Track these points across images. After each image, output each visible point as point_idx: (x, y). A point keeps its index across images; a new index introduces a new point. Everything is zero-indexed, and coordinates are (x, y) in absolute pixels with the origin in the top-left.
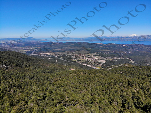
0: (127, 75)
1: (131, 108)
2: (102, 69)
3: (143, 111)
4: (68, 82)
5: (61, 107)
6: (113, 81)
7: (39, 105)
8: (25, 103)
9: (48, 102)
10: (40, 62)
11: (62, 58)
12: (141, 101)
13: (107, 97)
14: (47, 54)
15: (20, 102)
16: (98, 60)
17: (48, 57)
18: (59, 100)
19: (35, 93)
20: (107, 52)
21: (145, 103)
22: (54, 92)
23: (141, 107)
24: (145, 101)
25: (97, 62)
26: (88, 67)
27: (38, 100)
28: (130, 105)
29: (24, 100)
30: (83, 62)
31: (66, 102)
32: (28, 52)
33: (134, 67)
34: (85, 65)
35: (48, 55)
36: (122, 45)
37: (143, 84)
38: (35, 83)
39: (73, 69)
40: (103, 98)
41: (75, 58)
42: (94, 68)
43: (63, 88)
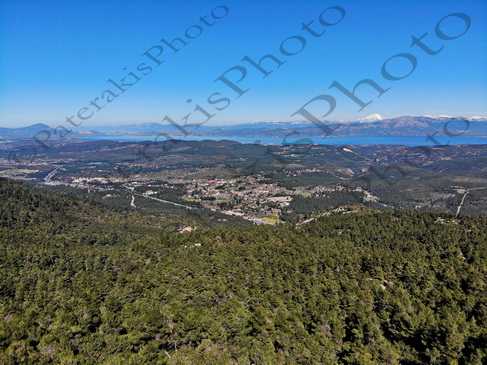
0: (359, 240)
1: (373, 340)
2: (280, 224)
3: (411, 347)
4: (174, 270)
5: (152, 354)
6: (316, 261)
7: (76, 352)
8: (28, 348)
9: (108, 339)
10: (75, 207)
11: (151, 193)
12: (402, 318)
13: (300, 312)
14: (99, 179)
15: (10, 343)
16: (269, 195)
17: (101, 189)
18: (144, 330)
19: (60, 314)
20: (294, 170)
21: (414, 324)
22: (125, 307)
23: (403, 338)
24: (415, 316)
25: (266, 204)
26: (239, 219)
27: (71, 336)
28: (371, 333)
29: (25, 337)
30: (222, 206)
31: (169, 334)
32: (31, 175)
33: (376, 216)
34: (230, 213)
35: (103, 185)
36: (340, 149)
37: (406, 264)
38: (59, 279)
39: (189, 229)
40: (287, 314)
41: (197, 193)
42: (258, 220)
43: (157, 293)
